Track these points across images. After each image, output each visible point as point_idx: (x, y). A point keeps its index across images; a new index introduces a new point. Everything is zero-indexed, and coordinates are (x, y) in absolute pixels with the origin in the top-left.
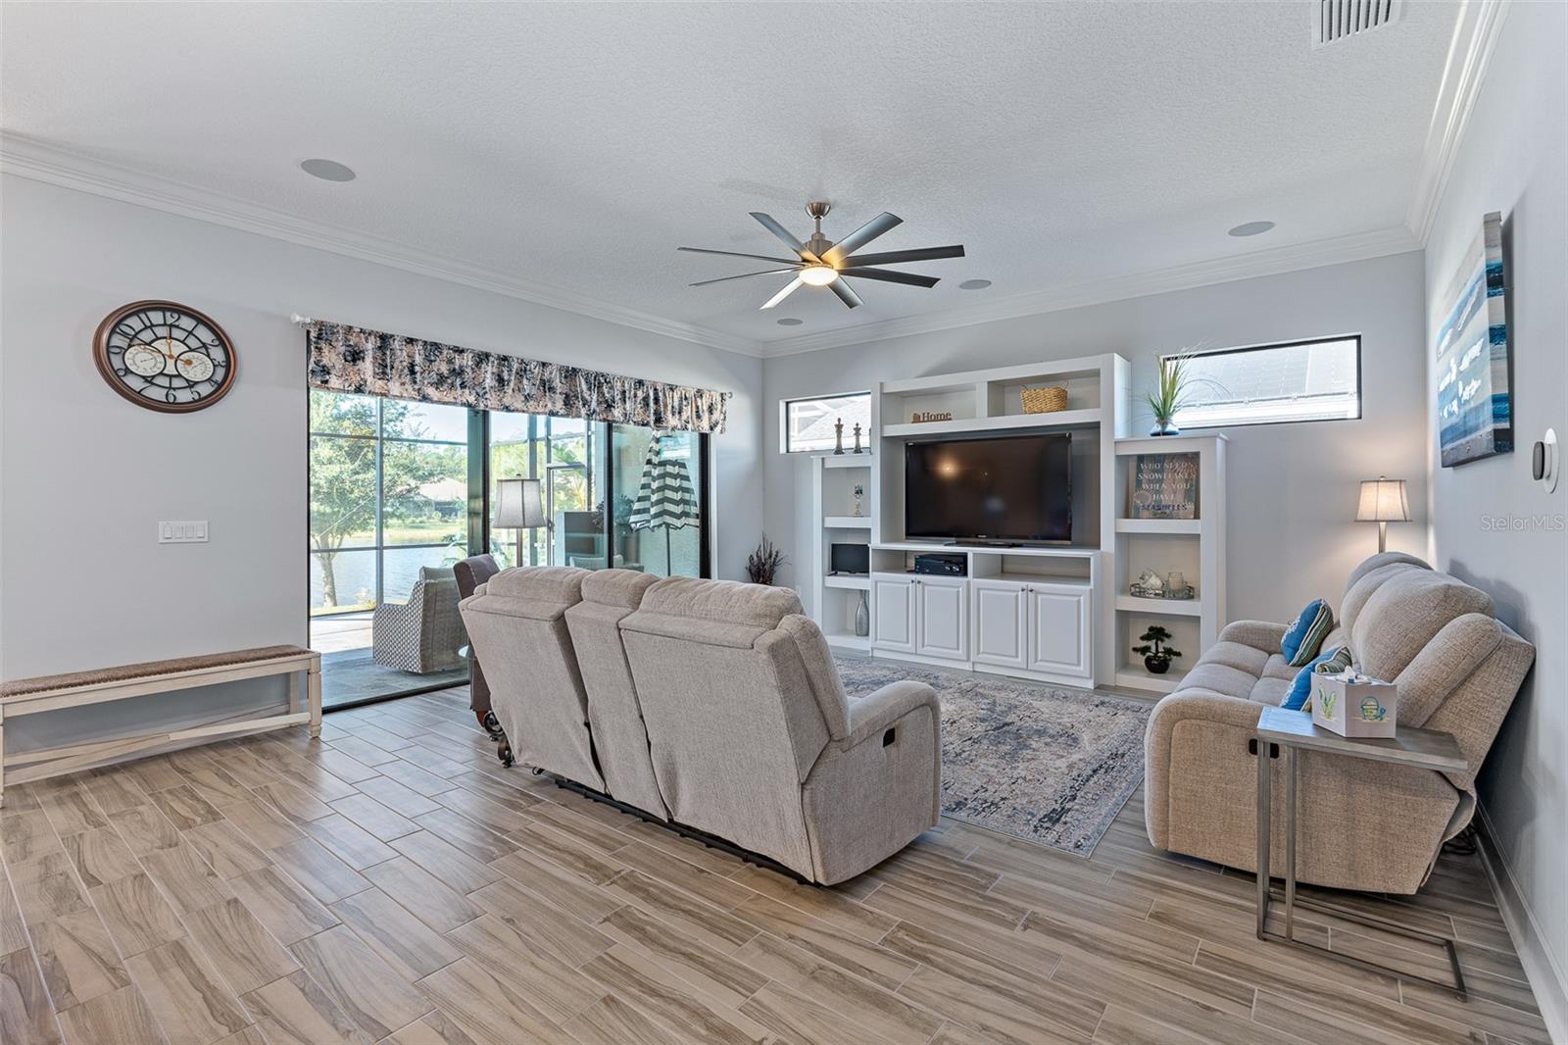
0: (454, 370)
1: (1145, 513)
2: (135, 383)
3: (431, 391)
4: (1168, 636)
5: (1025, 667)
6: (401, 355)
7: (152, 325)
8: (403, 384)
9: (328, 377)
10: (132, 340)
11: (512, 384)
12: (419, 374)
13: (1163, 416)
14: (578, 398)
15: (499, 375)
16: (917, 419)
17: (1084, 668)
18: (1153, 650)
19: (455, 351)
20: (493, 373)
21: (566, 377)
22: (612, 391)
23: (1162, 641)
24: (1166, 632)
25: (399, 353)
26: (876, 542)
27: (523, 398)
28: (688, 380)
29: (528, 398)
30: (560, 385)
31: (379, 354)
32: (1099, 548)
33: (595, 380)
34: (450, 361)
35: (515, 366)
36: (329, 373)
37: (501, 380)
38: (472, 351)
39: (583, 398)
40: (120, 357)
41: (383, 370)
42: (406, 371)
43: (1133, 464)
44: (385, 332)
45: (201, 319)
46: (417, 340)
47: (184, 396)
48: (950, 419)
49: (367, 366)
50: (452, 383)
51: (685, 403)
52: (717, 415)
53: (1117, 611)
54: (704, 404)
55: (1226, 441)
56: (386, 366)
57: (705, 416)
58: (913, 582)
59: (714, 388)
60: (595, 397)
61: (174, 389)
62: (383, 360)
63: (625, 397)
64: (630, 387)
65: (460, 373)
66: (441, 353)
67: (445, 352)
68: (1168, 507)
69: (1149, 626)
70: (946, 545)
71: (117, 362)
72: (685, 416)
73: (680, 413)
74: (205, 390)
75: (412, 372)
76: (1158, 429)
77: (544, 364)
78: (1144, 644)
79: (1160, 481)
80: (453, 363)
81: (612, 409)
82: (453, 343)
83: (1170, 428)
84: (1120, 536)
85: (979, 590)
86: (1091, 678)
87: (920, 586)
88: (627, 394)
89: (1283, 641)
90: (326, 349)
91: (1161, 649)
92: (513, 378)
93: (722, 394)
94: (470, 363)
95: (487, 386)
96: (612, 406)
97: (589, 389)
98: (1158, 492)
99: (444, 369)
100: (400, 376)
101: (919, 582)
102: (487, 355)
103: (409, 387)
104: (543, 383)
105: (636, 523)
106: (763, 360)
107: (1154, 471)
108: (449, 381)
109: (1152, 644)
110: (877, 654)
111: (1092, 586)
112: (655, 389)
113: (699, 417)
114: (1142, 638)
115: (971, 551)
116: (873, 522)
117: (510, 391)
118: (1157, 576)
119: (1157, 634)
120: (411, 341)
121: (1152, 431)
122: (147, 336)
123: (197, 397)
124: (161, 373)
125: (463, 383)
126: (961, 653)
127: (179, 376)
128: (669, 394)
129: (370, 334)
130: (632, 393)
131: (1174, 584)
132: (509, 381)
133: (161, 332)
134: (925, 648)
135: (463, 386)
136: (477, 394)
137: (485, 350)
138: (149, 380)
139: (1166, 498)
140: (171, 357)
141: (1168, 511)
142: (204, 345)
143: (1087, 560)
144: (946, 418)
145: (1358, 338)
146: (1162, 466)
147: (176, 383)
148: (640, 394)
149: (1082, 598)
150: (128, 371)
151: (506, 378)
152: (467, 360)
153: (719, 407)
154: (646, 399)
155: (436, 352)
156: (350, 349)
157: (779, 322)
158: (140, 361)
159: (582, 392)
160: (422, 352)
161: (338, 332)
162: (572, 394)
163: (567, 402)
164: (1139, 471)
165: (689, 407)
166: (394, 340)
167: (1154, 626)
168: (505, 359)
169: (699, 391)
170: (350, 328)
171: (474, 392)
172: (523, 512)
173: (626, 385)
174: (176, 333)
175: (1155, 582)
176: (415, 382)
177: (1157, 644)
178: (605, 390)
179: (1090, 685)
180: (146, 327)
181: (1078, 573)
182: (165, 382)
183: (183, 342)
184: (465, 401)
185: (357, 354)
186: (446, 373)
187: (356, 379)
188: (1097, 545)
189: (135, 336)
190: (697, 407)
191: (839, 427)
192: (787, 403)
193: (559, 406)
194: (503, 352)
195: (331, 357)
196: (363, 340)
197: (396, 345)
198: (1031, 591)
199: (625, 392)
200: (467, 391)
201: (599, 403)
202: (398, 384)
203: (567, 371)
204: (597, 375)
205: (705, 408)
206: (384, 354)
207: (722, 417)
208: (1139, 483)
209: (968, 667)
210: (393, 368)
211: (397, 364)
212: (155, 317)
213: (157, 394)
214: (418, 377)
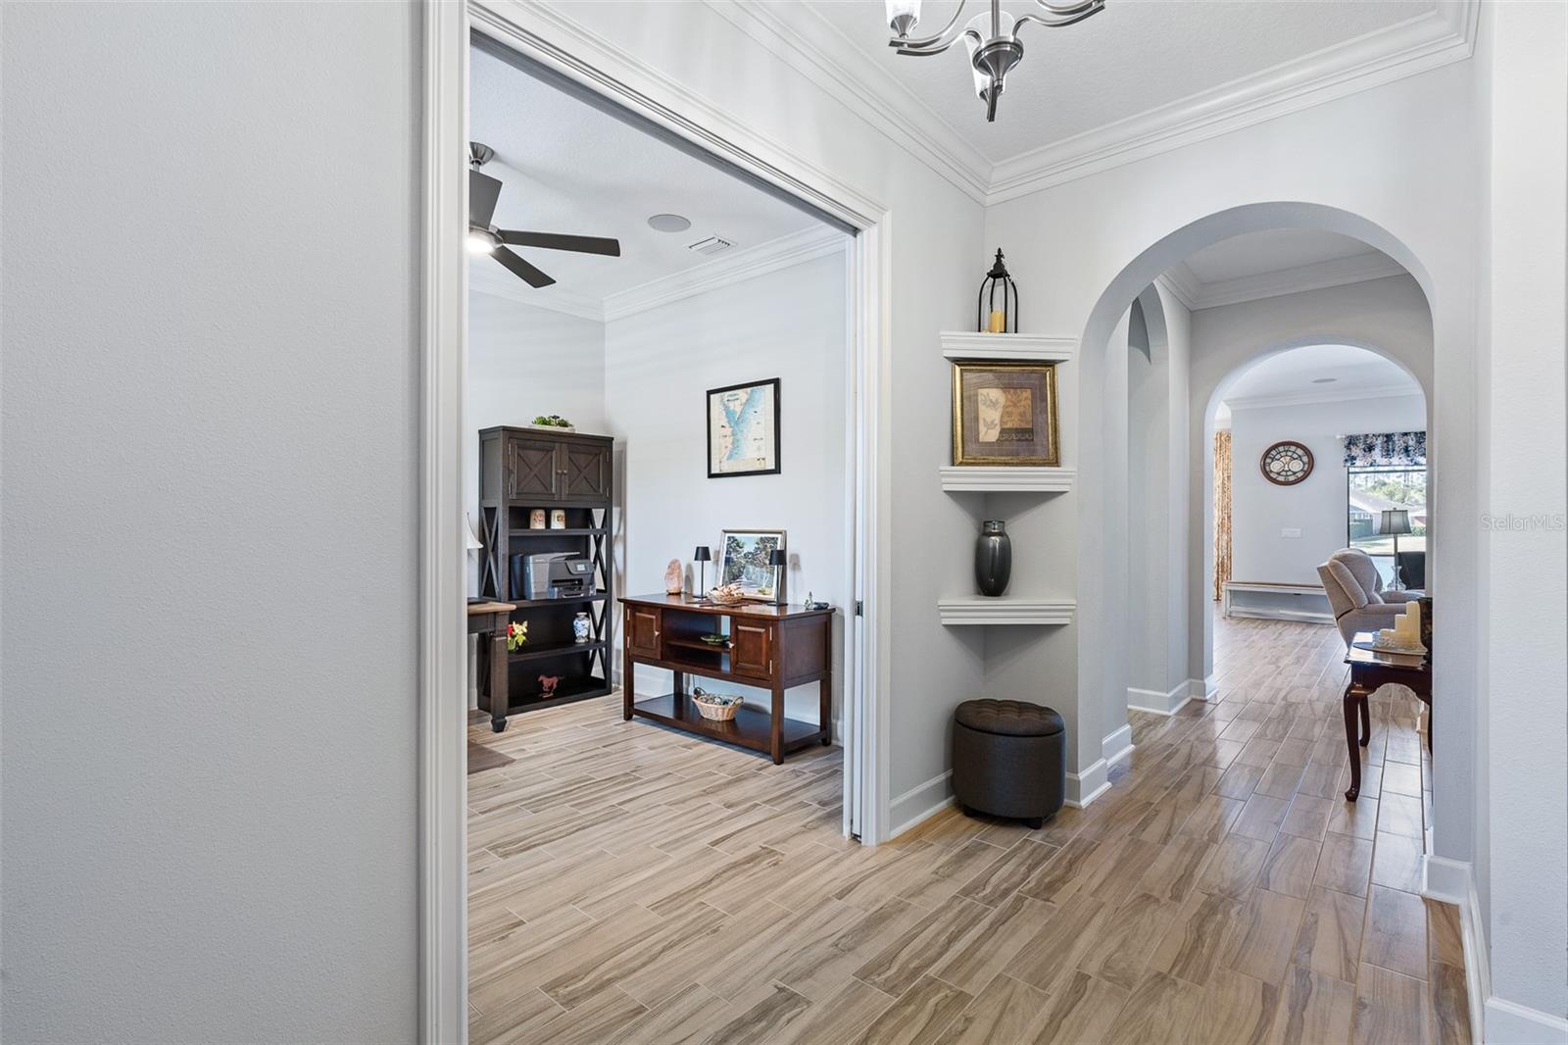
2: (1273, 475)
3: (1421, 459)
6: (1399, 443)
7: (1280, 452)
8: (1401, 458)
9: (1355, 461)
10: (1273, 459)
31: (1385, 444)
36: (1355, 459)
40: (1268, 466)
41: (1388, 452)
42: (1402, 450)
44: (1388, 433)
45: (1298, 445)
46: (1410, 433)
47: (1292, 478)
49: (1377, 454)
56: (1389, 450)
61: (1288, 476)
62: (1388, 447)
71: (1267, 468)
74: (1300, 475)
75: (1406, 449)
90: (1353, 448)
100: (1399, 454)
103: (1404, 459)
120: (1406, 434)
122: (1278, 457)
123: (1298, 478)
124: (1282, 470)
127: (1291, 470)
129: (1379, 436)
133: (1284, 453)
138: (1279, 474)
140: (1287, 463)
142: (1300, 456)
147: (1289, 473)
150: (1271, 471)
155: (1424, 437)
156: (1367, 445)
158: (1275, 466)
160: (1414, 438)
161: (1361, 438)
166: (1395, 436)
170: (1367, 435)
174: (1290, 454)
176: (1409, 455)
180: (1277, 453)
182: (1284, 473)
183: (1292, 456)
185: (1372, 447)
187: (1370, 460)
189: (1273, 457)
195: (1356, 451)
196: (1375, 439)
197: (1396, 438)
202: (1398, 458)
206: (1388, 444)
210: (1393, 450)
211: (1397, 448)
212: (1281, 449)
213: (1281, 479)
214: (1412, 453)
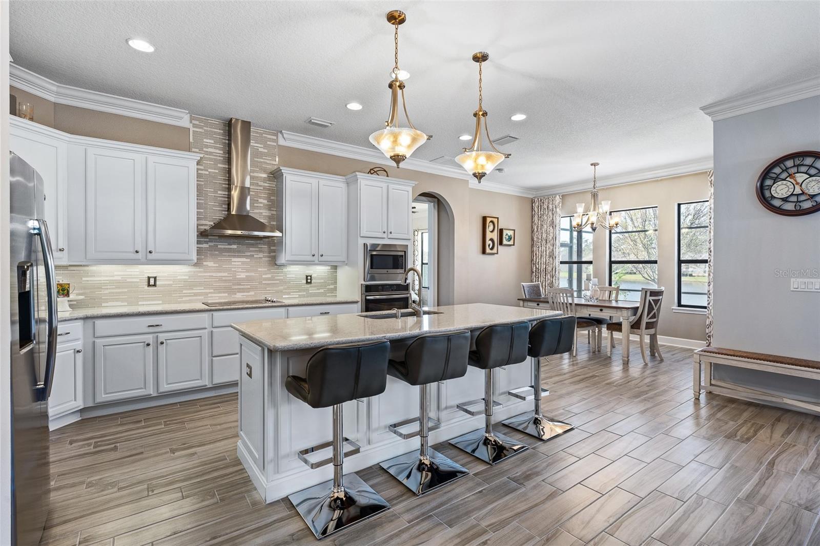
2: (777, 203)
7: (787, 169)
10: (775, 180)
40: (768, 191)
47: (807, 205)
61: (800, 202)
71: (767, 194)
122: (784, 175)
123: (815, 204)
124: (792, 195)
127: (803, 193)
133: (794, 170)
138: (785, 200)
140: (797, 183)
147: (802, 198)
150: (773, 197)
158: (780, 190)
174: (803, 169)
180: (783, 171)
182: (794, 199)
183: (806, 173)
189: (777, 177)
212: (789, 163)
213: (789, 207)
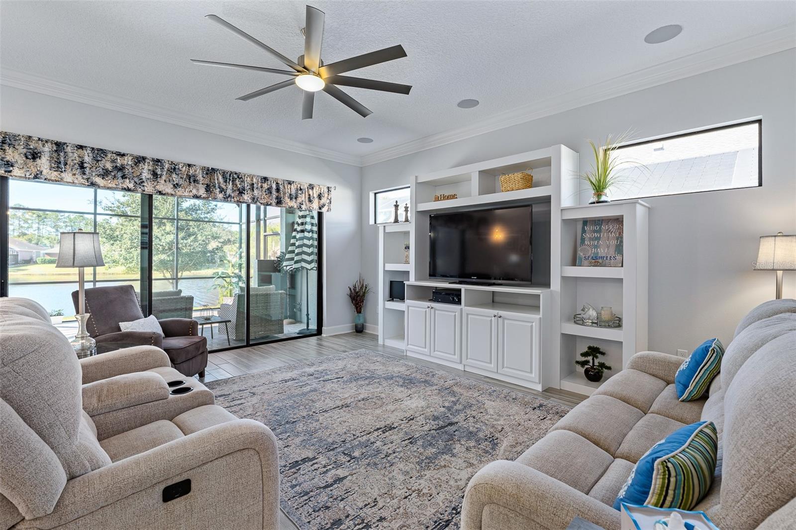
0: (116, 167)
1: (586, 262)
3: (99, 180)
4: (603, 354)
5: (496, 371)
6: (73, 156)
8: (74, 175)
9: (11, 168)
11: (164, 178)
12: (88, 169)
13: (599, 189)
14: (215, 187)
15: (153, 171)
16: (437, 199)
17: (535, 375)
18: (591, 364)
19: (118, 155)
20: (149, 170)
21: (207, 174)
22: (243, 184)
23: (597, 357)
24: (601, 350)
25: (71, 155)
26: (412, 281)
27: (172, 186)
28: (303, 178)
29: (176, 186)
30: (202, 178)
31: (55, 155)
32: (550, 287)
33: (230, 176)
34: (113, 161)
35: (167, 166)
36: (12, 166)
37: (155, 175)
38: (131, 155)
39: (220, 187)
41: (58, 165)
42: (77, 166)
43: (580, 226)
44: (59, 141)
46: (86, 147)
48: (457, 198)
49: (44, 163)
50: (115, 175)
51: (300, 192)
52: (324, 200)
53: (563, 335)
54: (315, 193)
55: (649, 208)
56: (60, 163)
57: (316, 201)
58: (428, 307)
59: (322, 183)
60: (230, 186)
62: (58, 159)
63: (253, 187)
64: (258, 181)
65: (121, 169)
66: (106, 156)
67: (109, 155)
68: (602, 258)
69: (588, 346)
70: (450, 283)
72: (299, 200)
73: (296, 198)
75: (82, 166)
76: (595, 199)
77: (189, 165)
78: (583, 359)
79: (598, 239)
80: (115, 162)
81: (243, 195)
82: (115, 150)
83: (603, 198)
84: (565, 279)
85: (468, 314)
86: (540, 383)
87: (433, 310)
88: (255, 185)
89: (676, 375)
91: (596, 363)
92: (165, 173)
93: (328, 188)
94: (130, 163)
95: (144, 178)
96: (242, 193)
97: (226, 182)
98: (596, 247)
99: (109, 166)
100: (72, 170)
101: (432, 308)
102: (144, 159)
103: (80, 178)
104: (189, 177)
105: (287, 266)
106: (361, 168)
107: (595, 231)
108: (113, 174)
109: (590, 358)
110: (409, 354)
111: (541, 316)
112: (277, 183)
113: (310, 201)
114: (583, 355)
115: (463, 287)
116: (411, 267)
117: (163, 182)
118: (594, 309)
119: (594, 351)
120: (81, 147)
121: (590, 202)
125: (124, 175)
126: (457, 357)
128: (287, 187)
129: (47, 142)
130: (260, 185)
131: (605, 316)
132: (161, 176)
134: (435, 352)
135: (124, 177)
136: (135, 182)
137: (142, 155)
139: (602, 252)
141: (600, 261)
143: (538, 297)
144: (453, 197)
145: (759, 121)
146: (600, 228)
148: (265, 186)
149: (534, 324)
151: (159, 173)
152: (128, 161)
153: (326, 195)
154: (269, 190)
155: (102, 155)
156: (29, 151)
157: (358, 140)
159: (219, 183)
160: (90, 155)
161: (20, 139)
162: (212, 184)
163: (208, 189)
164: (584, 231)
165: (303, 195)
166: (67, 146)
167: (592, 346)
168: (158, 161)
169: (310, 185)
170: (30, 137)
171: (133, 182)
172: (74, 256)
173: (254, 180)
175: (592, 313)
176: (84, 174)
177: (593, 360)
178: (237, 182)
179: (539, 388)
181: (533, 305)
184: (126, 187)
185: (37, 154)
186: (110, 168)
187: (34, 171)
188: (547, 284)
190: (309, 195)
191: (396, 206)
192: (375, 194)
193: (202, 192)
194: (156, 157)
196: (41, 145)
197: (69, 149)
198: (500, 317)
199: (253, 184)
200: (127, 181)
201: (234, 191)
202: (70, 175)
203: (208, 170)
204: (231, 173)
205: (315, 196)
206: (59, 155)
207: (328, 201)
208: (583, 240)
209: (461, 367)
210: (66, 164)
211: (69, 162)
214: (87, 171)
